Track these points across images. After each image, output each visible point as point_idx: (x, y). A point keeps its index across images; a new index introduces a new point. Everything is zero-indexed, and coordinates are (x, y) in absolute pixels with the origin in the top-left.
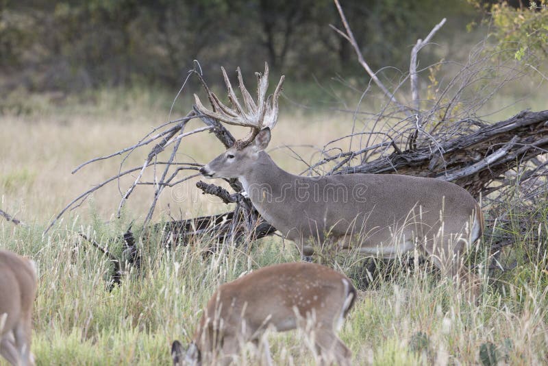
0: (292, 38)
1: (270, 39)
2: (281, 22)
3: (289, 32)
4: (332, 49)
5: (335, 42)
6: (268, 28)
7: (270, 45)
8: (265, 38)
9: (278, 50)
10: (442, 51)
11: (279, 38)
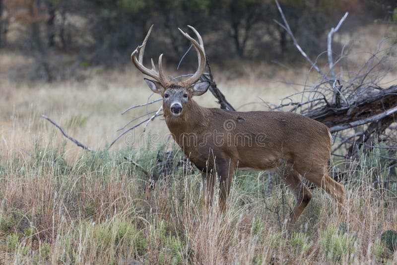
0: (250, 32)
1: (237, 32)
2: (243, 22)
3: (248, 28)
4: (275, 39)
5: (277, 34)
6: (235, 26)
7: (236, 37)
8: (233, 32)
9: (241, 40)
10: (346, 40)
11: (242, 32)
